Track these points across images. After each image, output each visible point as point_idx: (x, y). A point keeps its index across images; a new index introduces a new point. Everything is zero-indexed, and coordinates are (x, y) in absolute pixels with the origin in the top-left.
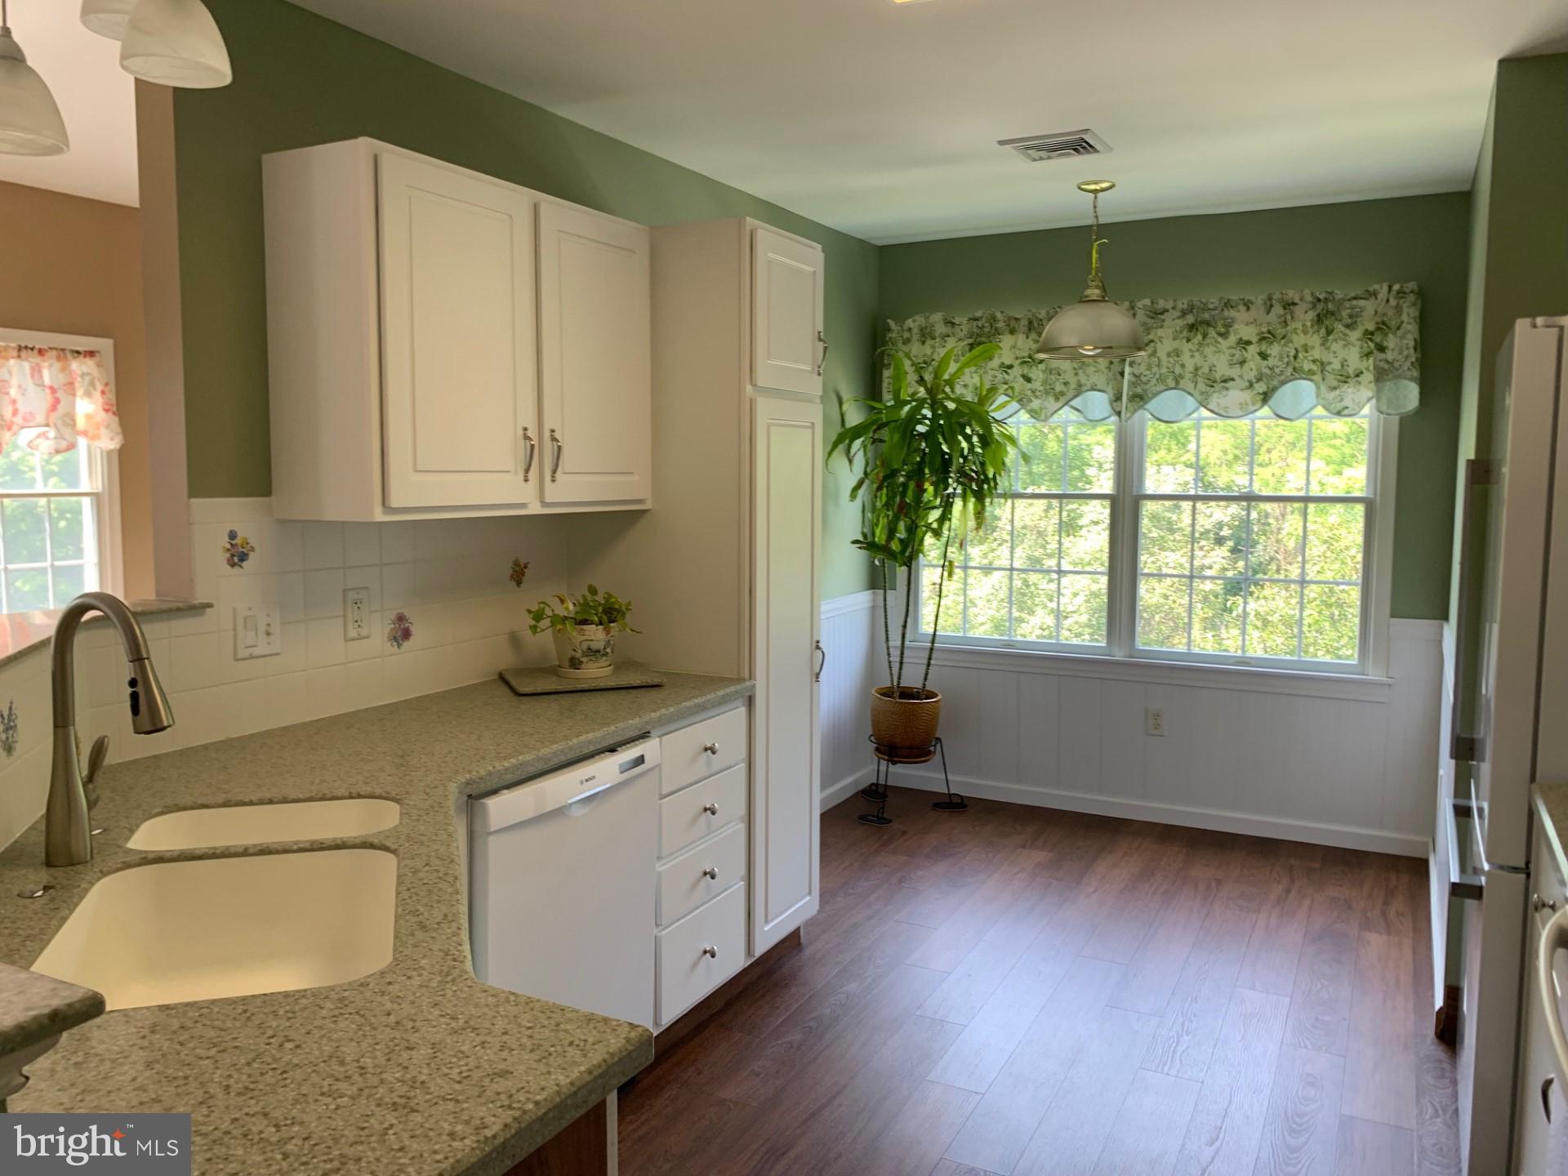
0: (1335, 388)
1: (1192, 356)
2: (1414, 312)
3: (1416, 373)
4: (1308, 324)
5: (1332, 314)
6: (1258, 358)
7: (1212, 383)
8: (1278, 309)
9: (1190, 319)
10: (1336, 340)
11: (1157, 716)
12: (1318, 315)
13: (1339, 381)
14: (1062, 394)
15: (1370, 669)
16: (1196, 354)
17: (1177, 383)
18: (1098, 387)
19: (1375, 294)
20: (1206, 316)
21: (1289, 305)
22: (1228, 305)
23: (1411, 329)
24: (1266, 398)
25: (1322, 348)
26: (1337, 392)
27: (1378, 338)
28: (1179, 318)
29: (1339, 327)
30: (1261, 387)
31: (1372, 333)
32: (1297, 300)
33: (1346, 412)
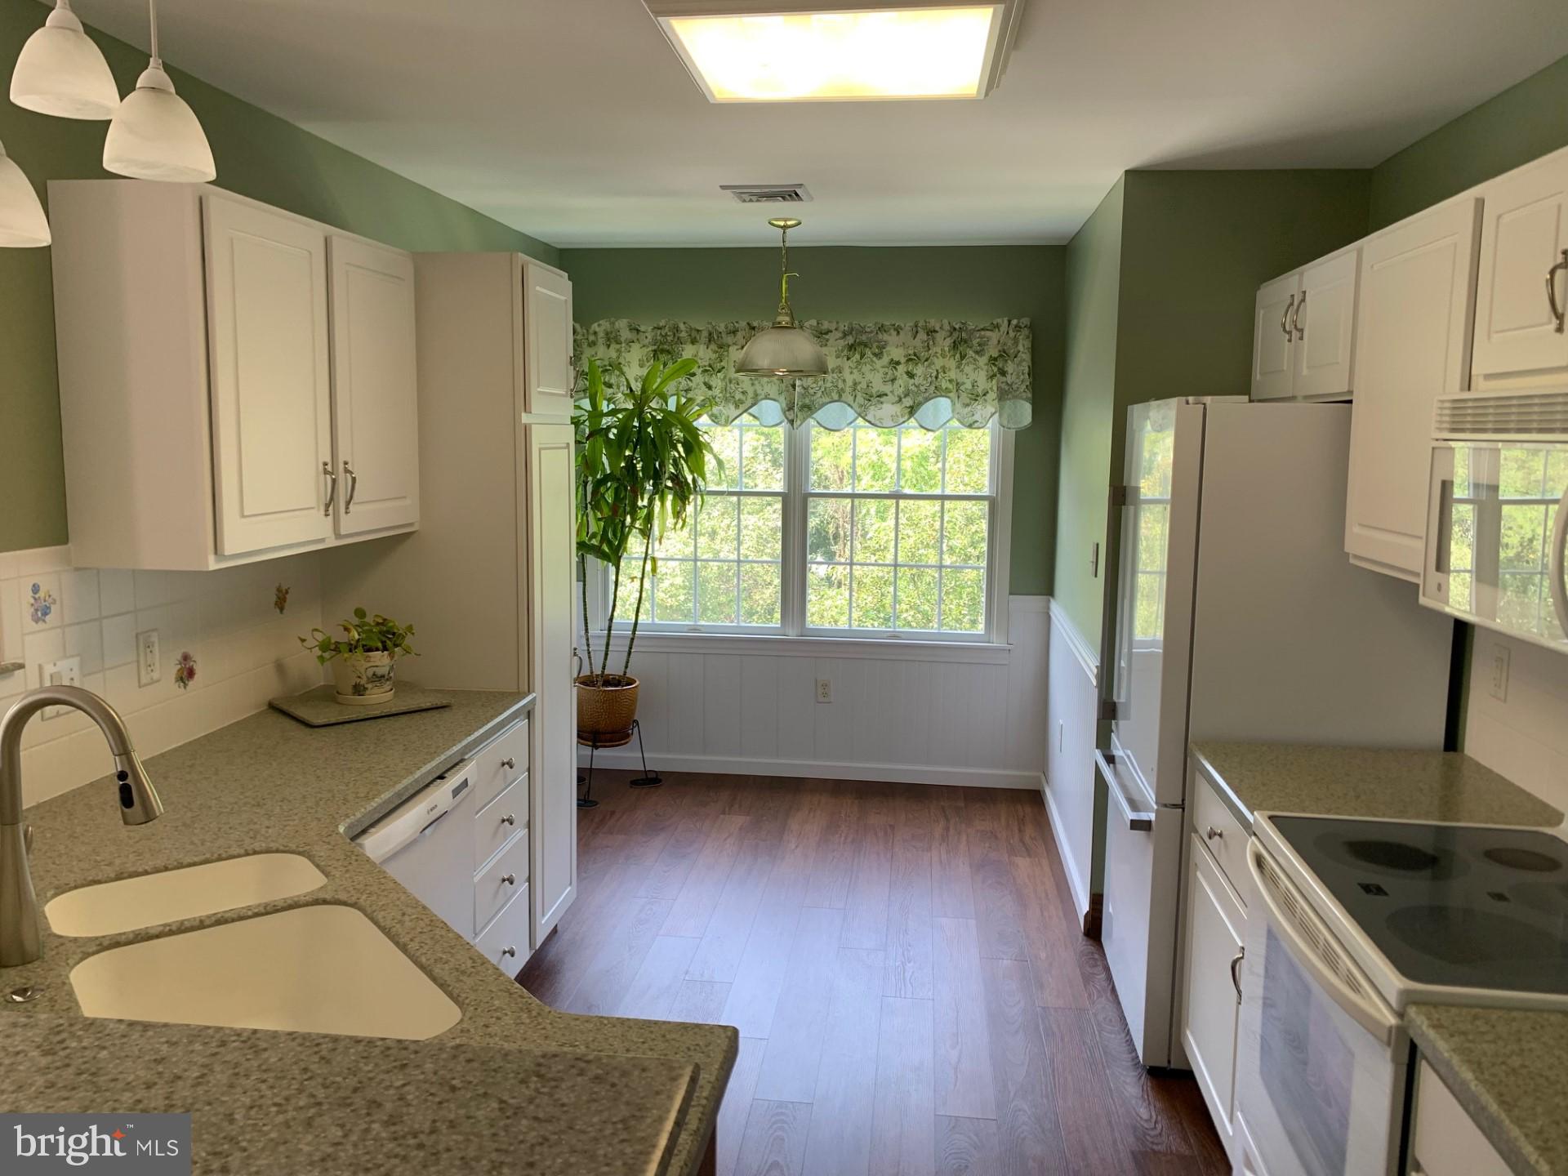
0: (968, 405)
1: (851, 373)
2: (1028, 344)
3: (1029, 395)
4: (947, 349)
5: (966, 342)
6: (905, 376)
7: (869, 397)
8: (922, 336)
9: (850, 339)
10: (968, 364)
11: (825, 686)
12: (954, 342)
13: (971, 399)
14: (742, 402)
15: (994, 637)
16: (855, 371)
17: (840, 396)
18: (771, 396)
19: (998, 326)
20: (864, 338)
21: (931, 332)
22: (882, 329)
23: (1026, 356)
24: (912, 411)
25: (958, 370)
26: (969, 409)
27: (1000, 363)
28: (841, 338)
29: (971, 353)
30: (908, 402)
31: (995, 359)
32: (937, 329)
33: (976, 425)
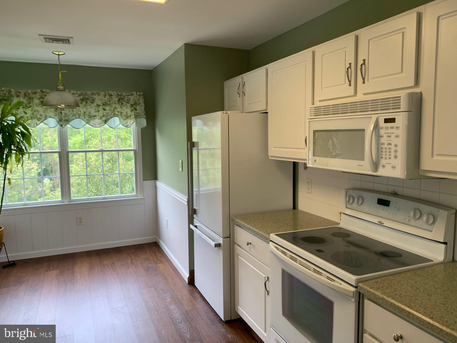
0: (125, 120)
1: (83, 109)
2: (143, 100)
3: (145, 117)
4: (116, 101)
5: (123, 99)
6: (102, 110)
7: (90, 117)
8: (107, 96)
9: (82, 97)
10: (124, 106)
11: (80, 219)
12: (119, 99)
13: (126, 118)
14: (40, 119)
15: (139, 195)
16: (84, 108)
17: (79, 116)
18: (52, 117)
19: (133, 95)
20: (87, 97)
21: (111, 95)
22: (93, 94)
23: (142, 104)
24: (106, 122)
25: (121, 108)
26: (126, 121)
27: (134, 106)
28: (78, 96)
29: (124, 103)
30: (104, 119)
31: (133, 105)
32: (113, 94)
33: (128, 126)
